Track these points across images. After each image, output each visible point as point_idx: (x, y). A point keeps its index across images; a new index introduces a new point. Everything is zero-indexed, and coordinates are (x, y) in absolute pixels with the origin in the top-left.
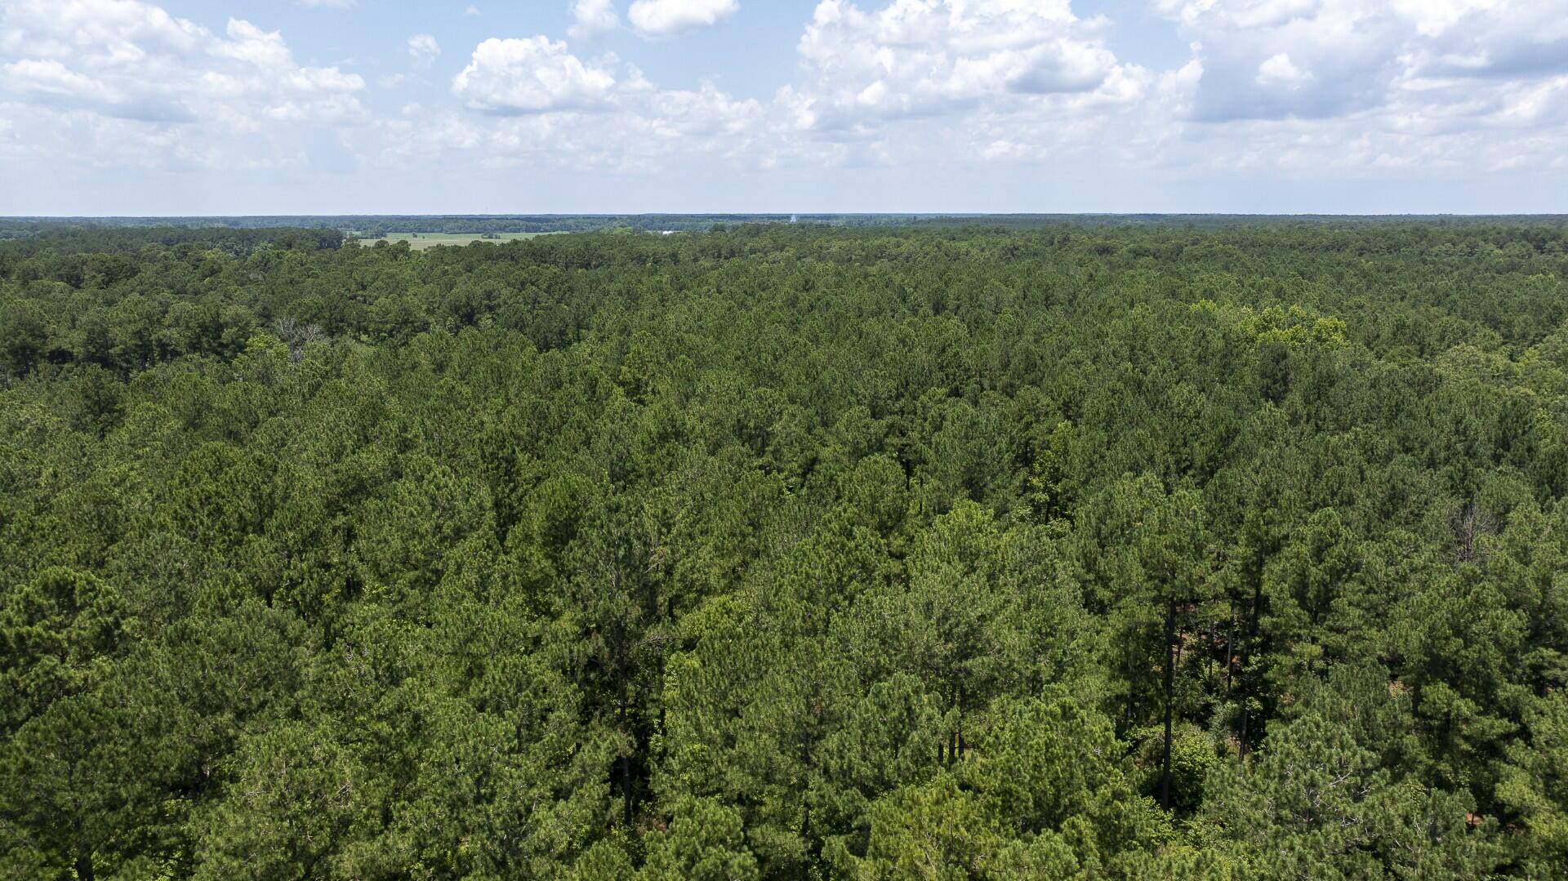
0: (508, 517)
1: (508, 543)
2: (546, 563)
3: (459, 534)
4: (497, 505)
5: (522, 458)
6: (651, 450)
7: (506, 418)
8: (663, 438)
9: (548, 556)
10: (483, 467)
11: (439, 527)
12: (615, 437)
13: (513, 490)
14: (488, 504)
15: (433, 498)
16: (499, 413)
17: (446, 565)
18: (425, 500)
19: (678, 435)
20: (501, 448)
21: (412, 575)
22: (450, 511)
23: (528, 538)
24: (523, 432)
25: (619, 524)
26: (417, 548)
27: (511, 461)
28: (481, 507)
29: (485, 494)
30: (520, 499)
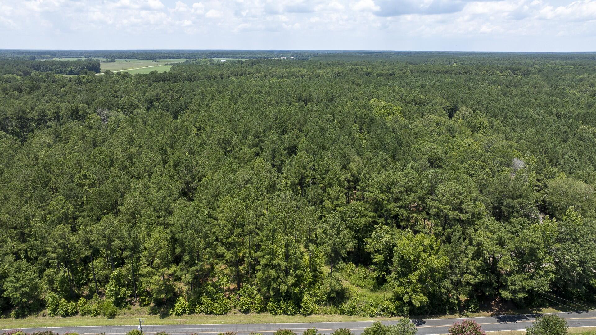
0: (165, 163)
1: (166, 167)
2: (174, 171)
3: (155, 166)
4: (163, 160)
5: (168, 149)
6: (199, 147)
7: (164, 139)
8: (201, 144)
9: (174, 170)
10: (159, 151)
11: (151, 164)
12: (190, 144)
13: (166, 157)
14: (161, 160)
15: (150, 158)
16: (162, 138)
17: (154, 171)
18: (148, 159)
19: (205, 144)
20: (163, 147)
21: (147, 174)
22: (154, 161)
23: (170, 166)
24: (169, 142)
25: (187, 163)
26: (147, 168)
27: (166, 150)
28: (160, 160)
29: (160, 157)
30: (168, 158)
